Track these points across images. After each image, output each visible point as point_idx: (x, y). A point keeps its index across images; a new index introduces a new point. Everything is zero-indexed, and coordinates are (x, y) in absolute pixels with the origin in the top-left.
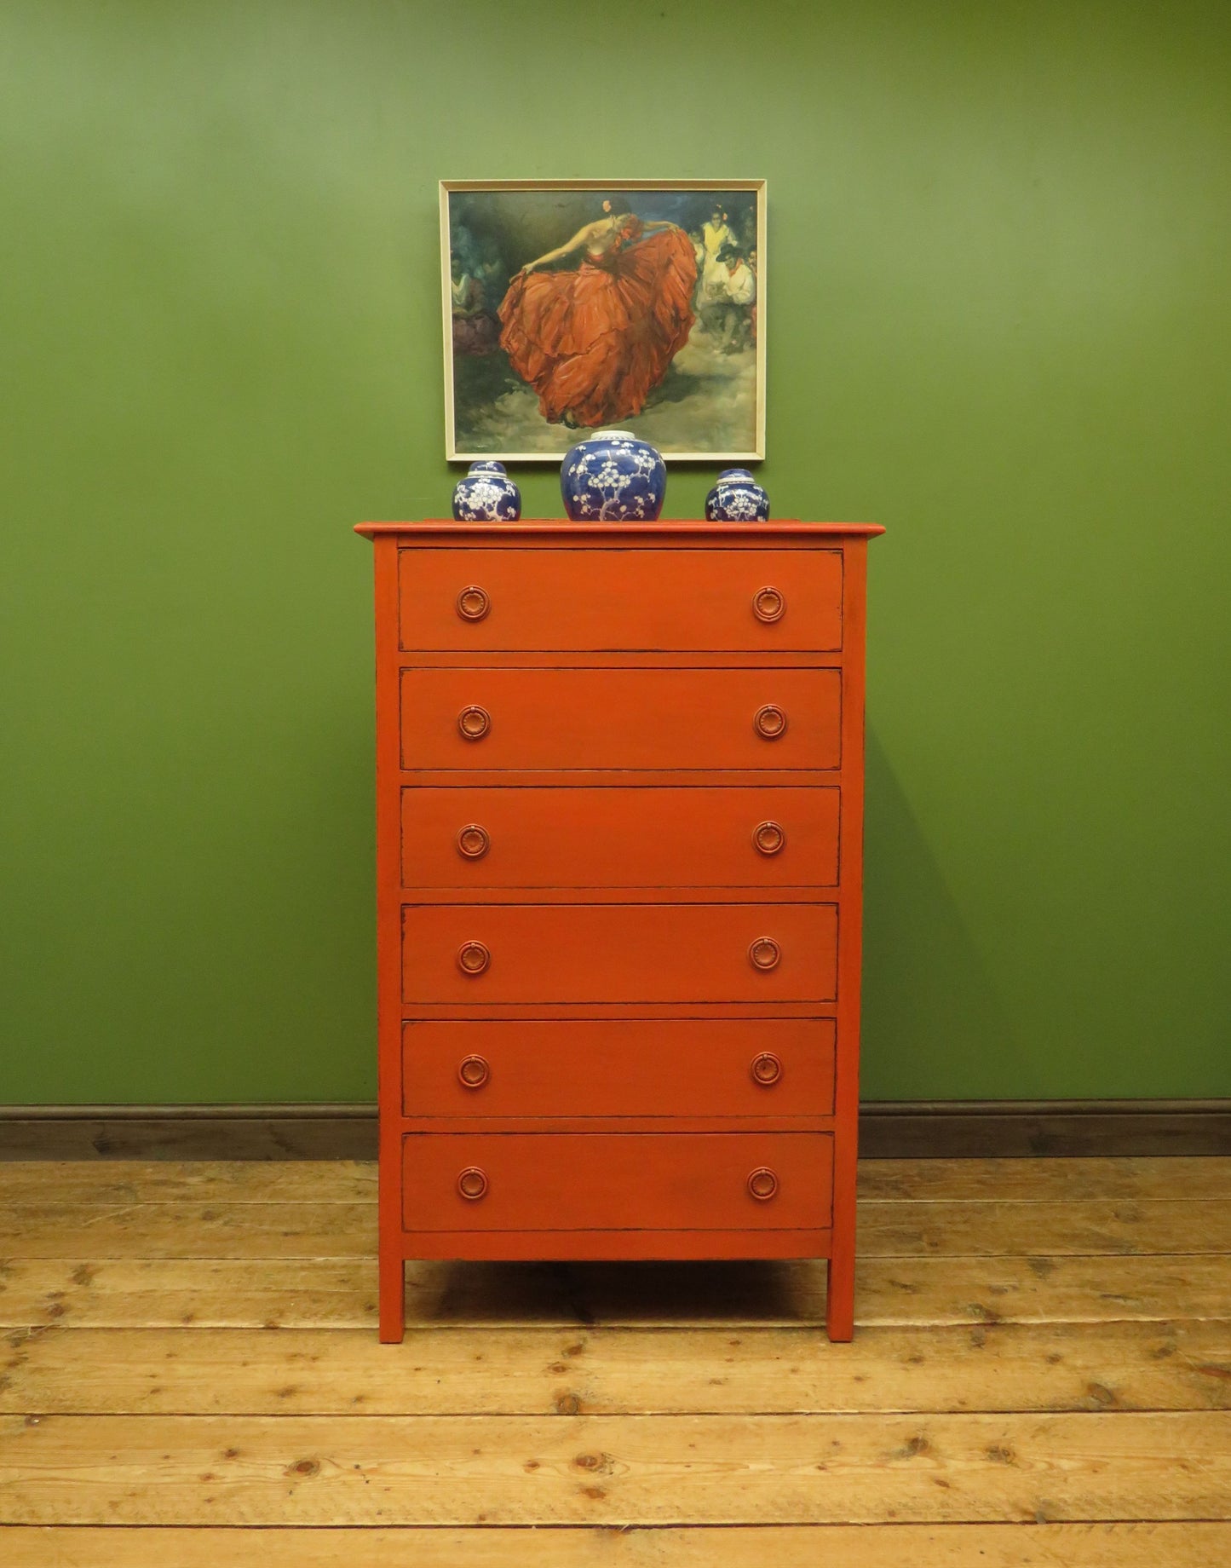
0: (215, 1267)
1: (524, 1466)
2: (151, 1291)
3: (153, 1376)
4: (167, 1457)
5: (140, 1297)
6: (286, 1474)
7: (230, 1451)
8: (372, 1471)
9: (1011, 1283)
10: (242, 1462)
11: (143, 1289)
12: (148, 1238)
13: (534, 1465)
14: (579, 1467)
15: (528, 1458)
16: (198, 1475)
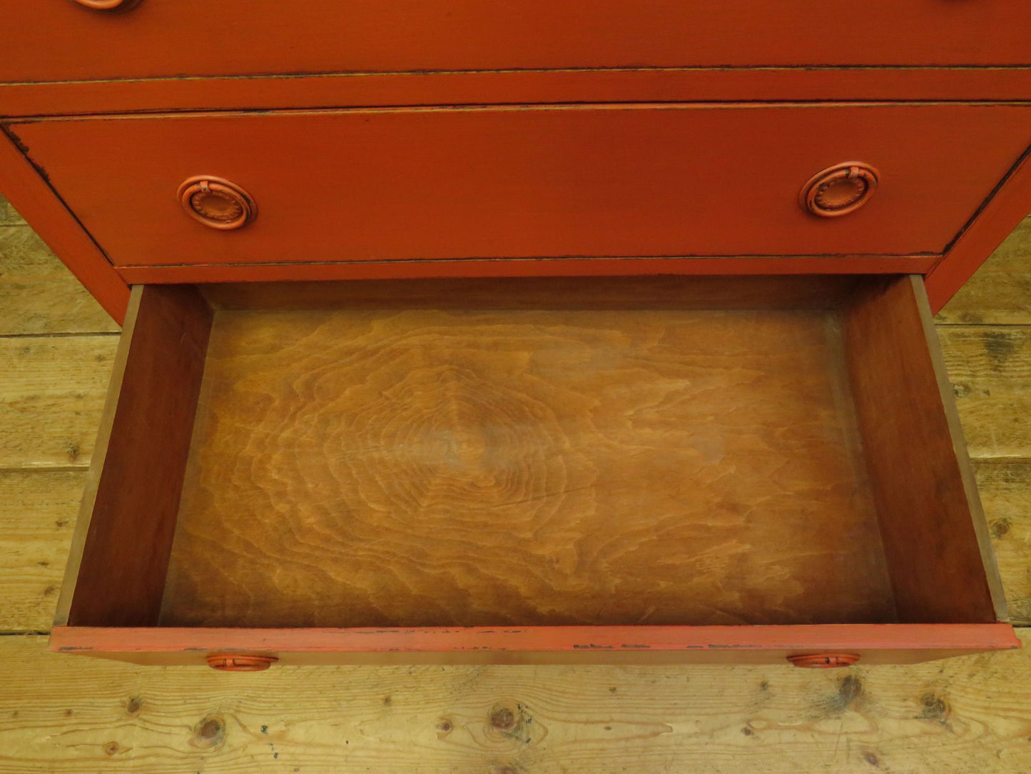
0: (97, 352)
1: (437, 726)
2: (33, 398)
3: (44, 564)
4: (69, 713)
5: (23, 410)
6: (191, 743)
7: (133, 700)
8: (281, 737)
9: (963, 379)
10: (145, 721)
11: (26, 394)
12: (24, 293)
13: (447, 726)
14: (496, 730)
15: (440, 713)
16: (103, 746)
